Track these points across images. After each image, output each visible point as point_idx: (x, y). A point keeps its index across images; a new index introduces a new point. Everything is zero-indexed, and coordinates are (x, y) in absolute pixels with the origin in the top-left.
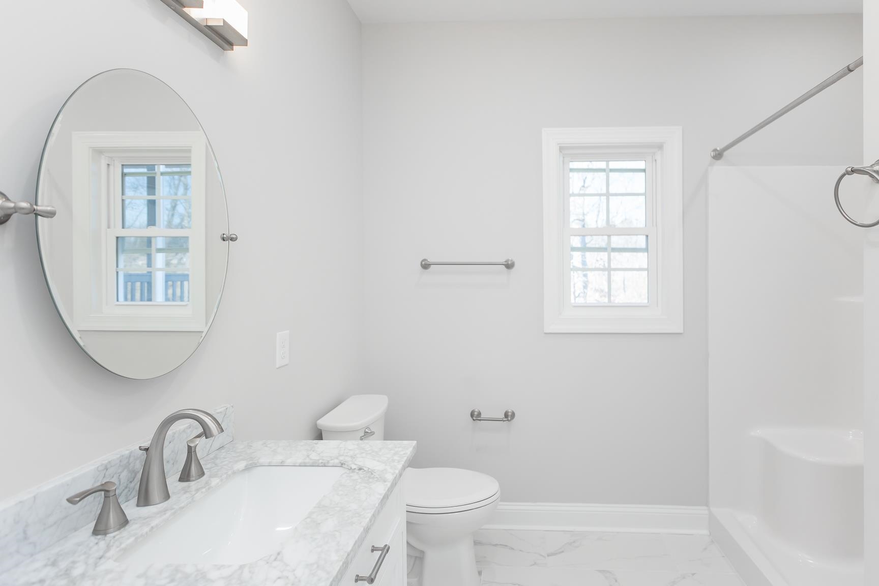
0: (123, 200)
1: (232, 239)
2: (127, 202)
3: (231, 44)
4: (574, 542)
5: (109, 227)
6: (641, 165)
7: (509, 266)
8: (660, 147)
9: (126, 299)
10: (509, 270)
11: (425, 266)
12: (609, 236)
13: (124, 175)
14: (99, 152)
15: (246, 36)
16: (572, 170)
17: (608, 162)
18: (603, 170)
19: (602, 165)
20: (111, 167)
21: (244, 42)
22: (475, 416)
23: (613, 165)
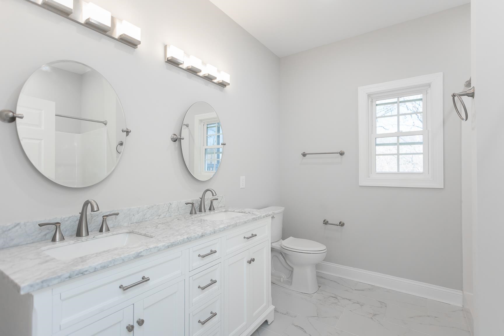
0: (207, 136)
1: (224, 145)
2: (208, 137)
3: (225, 86)
4: (372, 289)
5: (203, 146)
6: (419, 96)
7: (342, 154)
8: (429, 85)
9: (208, 170)
10: (342, 156)
11: (304, 155)
12: (398, 137)
13: (207, 128)
14: (201, 121)
15: (229, 83)
16: (377, 105)
17: (398, 98)
18: (396, 103)
19: (395, 100)
20: (204, 125)
21: (229, 84)
22: (326, 223)
23: (401, 99)
